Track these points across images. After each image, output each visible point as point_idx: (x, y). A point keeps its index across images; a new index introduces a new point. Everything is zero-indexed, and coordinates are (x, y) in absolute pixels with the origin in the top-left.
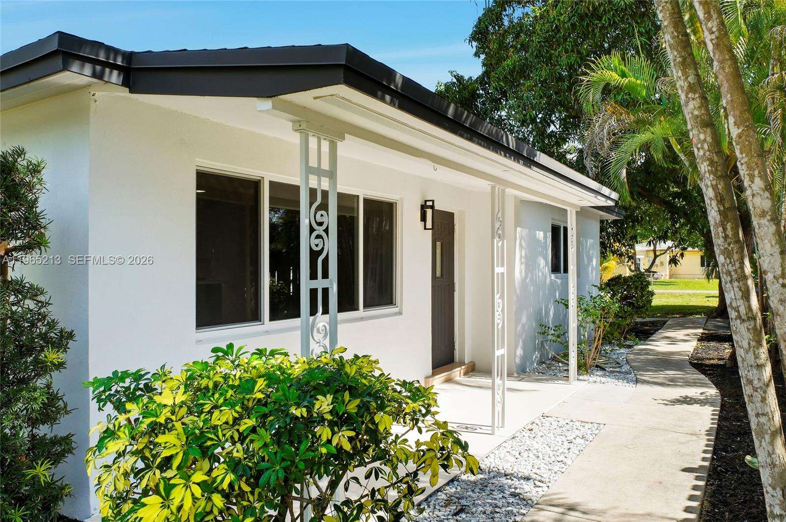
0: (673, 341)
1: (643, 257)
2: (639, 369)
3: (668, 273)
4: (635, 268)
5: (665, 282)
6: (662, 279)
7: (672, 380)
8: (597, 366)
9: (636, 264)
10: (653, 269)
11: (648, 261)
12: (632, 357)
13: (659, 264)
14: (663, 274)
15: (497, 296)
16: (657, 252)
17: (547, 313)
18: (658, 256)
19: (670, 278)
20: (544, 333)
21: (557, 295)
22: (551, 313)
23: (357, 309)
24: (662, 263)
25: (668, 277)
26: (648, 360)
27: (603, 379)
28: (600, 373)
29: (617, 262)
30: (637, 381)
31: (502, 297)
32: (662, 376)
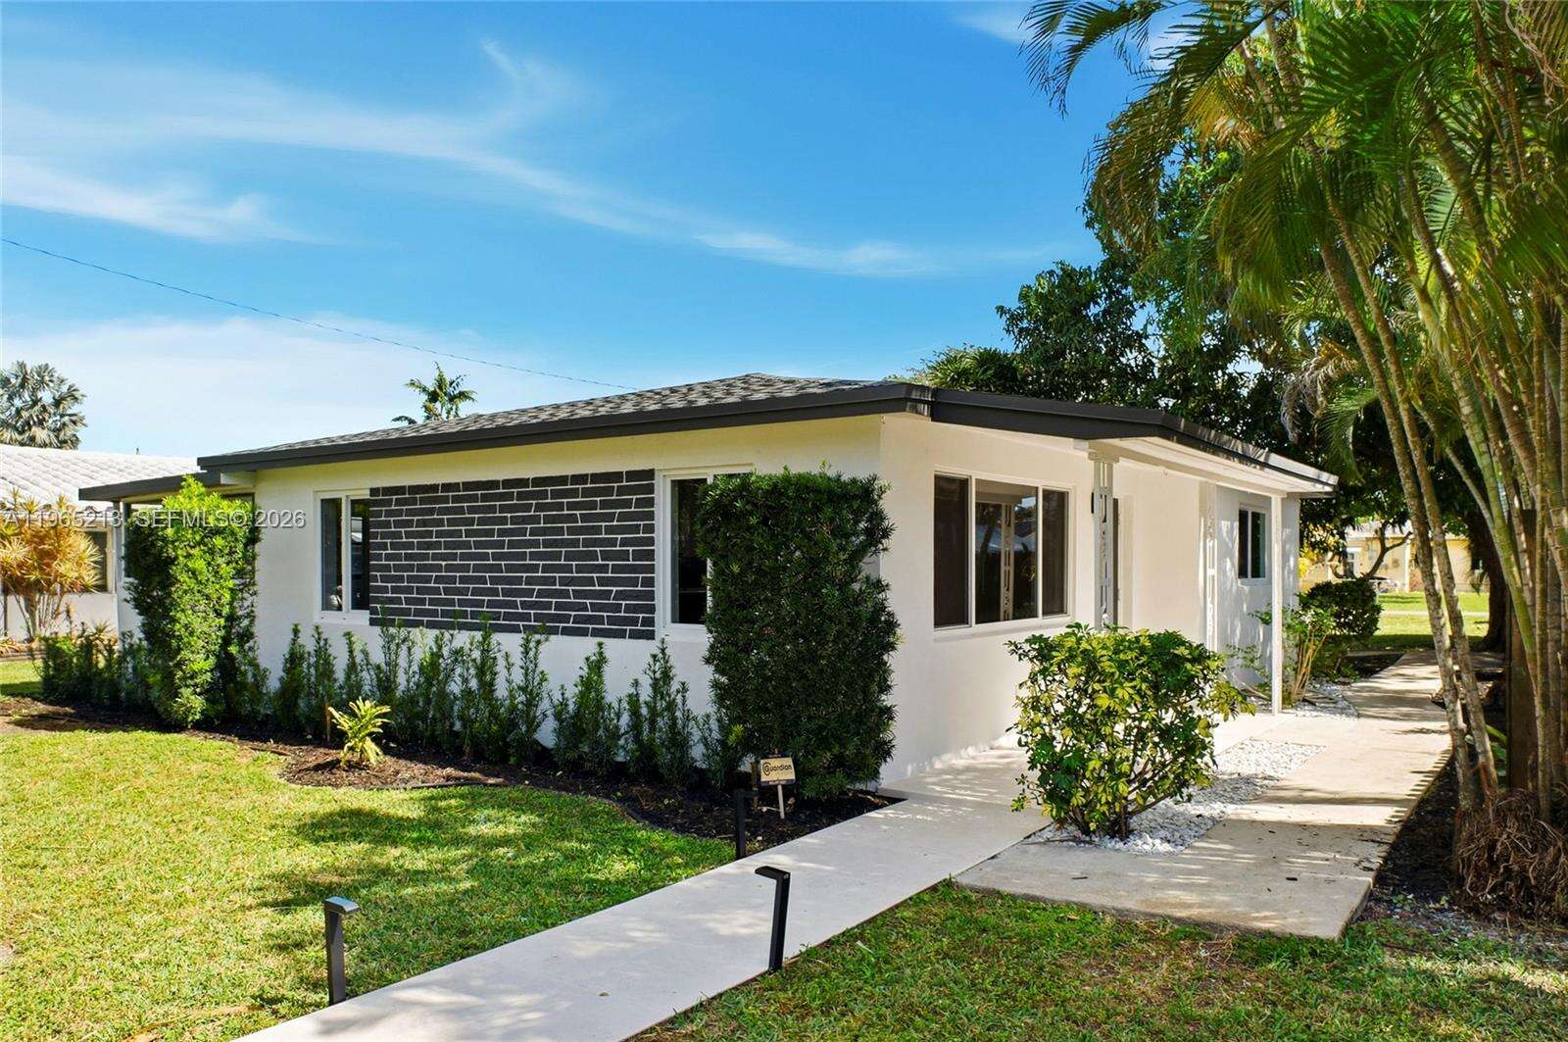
0: (1411, 678)
1: (1359, 550)
2: (1361, 705)
3: (1407, 580)
4: (1345, 571)
5: (1402, 598)
6: (1397, 592)
7: (1406, 715)
8: (1304, 700)
9: (1345, 564)
10: (1378, 574)
11: (1370, 558)
12: (1350, 693)
13: (1390, 564)
14: (1398, 582)
15: (1209, 599)
16: (1386, 542)
17: (1233, 632)
18: (1388, 549)
19: (1412, 590)
20: (1232, 656)
21: (1245, 606)
22: (1238, 632)
23: (1036, 616)
24: (1396, 563)
25: (1407, 589)
26: (1372, 697)
27: (1315, 713)
28: (1311, 707)
29: (1312, 560)
30: (1359, 716)
31: (1213, 603)
32: (1392, 711)
